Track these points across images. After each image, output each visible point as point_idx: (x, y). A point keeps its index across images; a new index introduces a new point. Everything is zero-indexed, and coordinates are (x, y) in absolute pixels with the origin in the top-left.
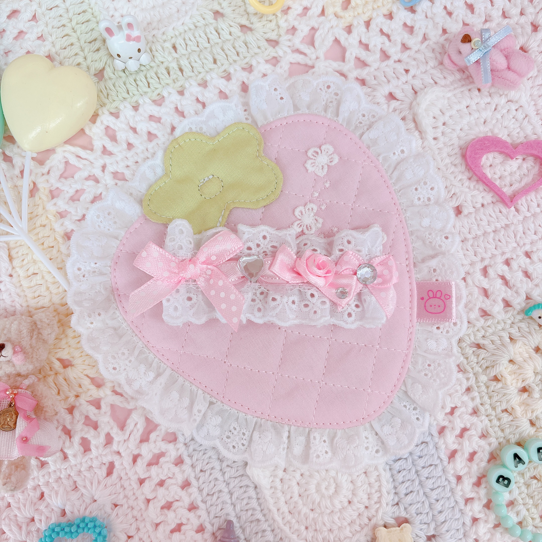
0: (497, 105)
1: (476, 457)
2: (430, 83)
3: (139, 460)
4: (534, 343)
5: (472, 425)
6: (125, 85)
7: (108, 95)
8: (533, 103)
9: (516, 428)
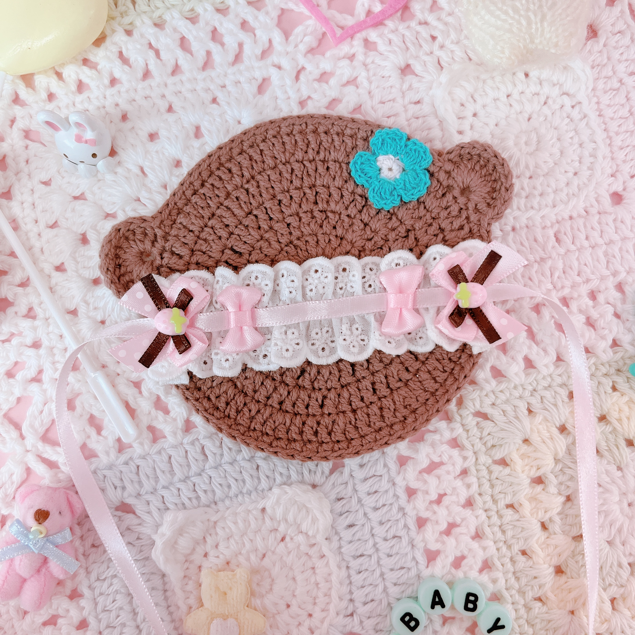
0: (548, 98)
1: (464, 563)
2: (462, 59)
4: (560, 419)
5: (463, 520)
8: (595, 100)
9: (522, 531)
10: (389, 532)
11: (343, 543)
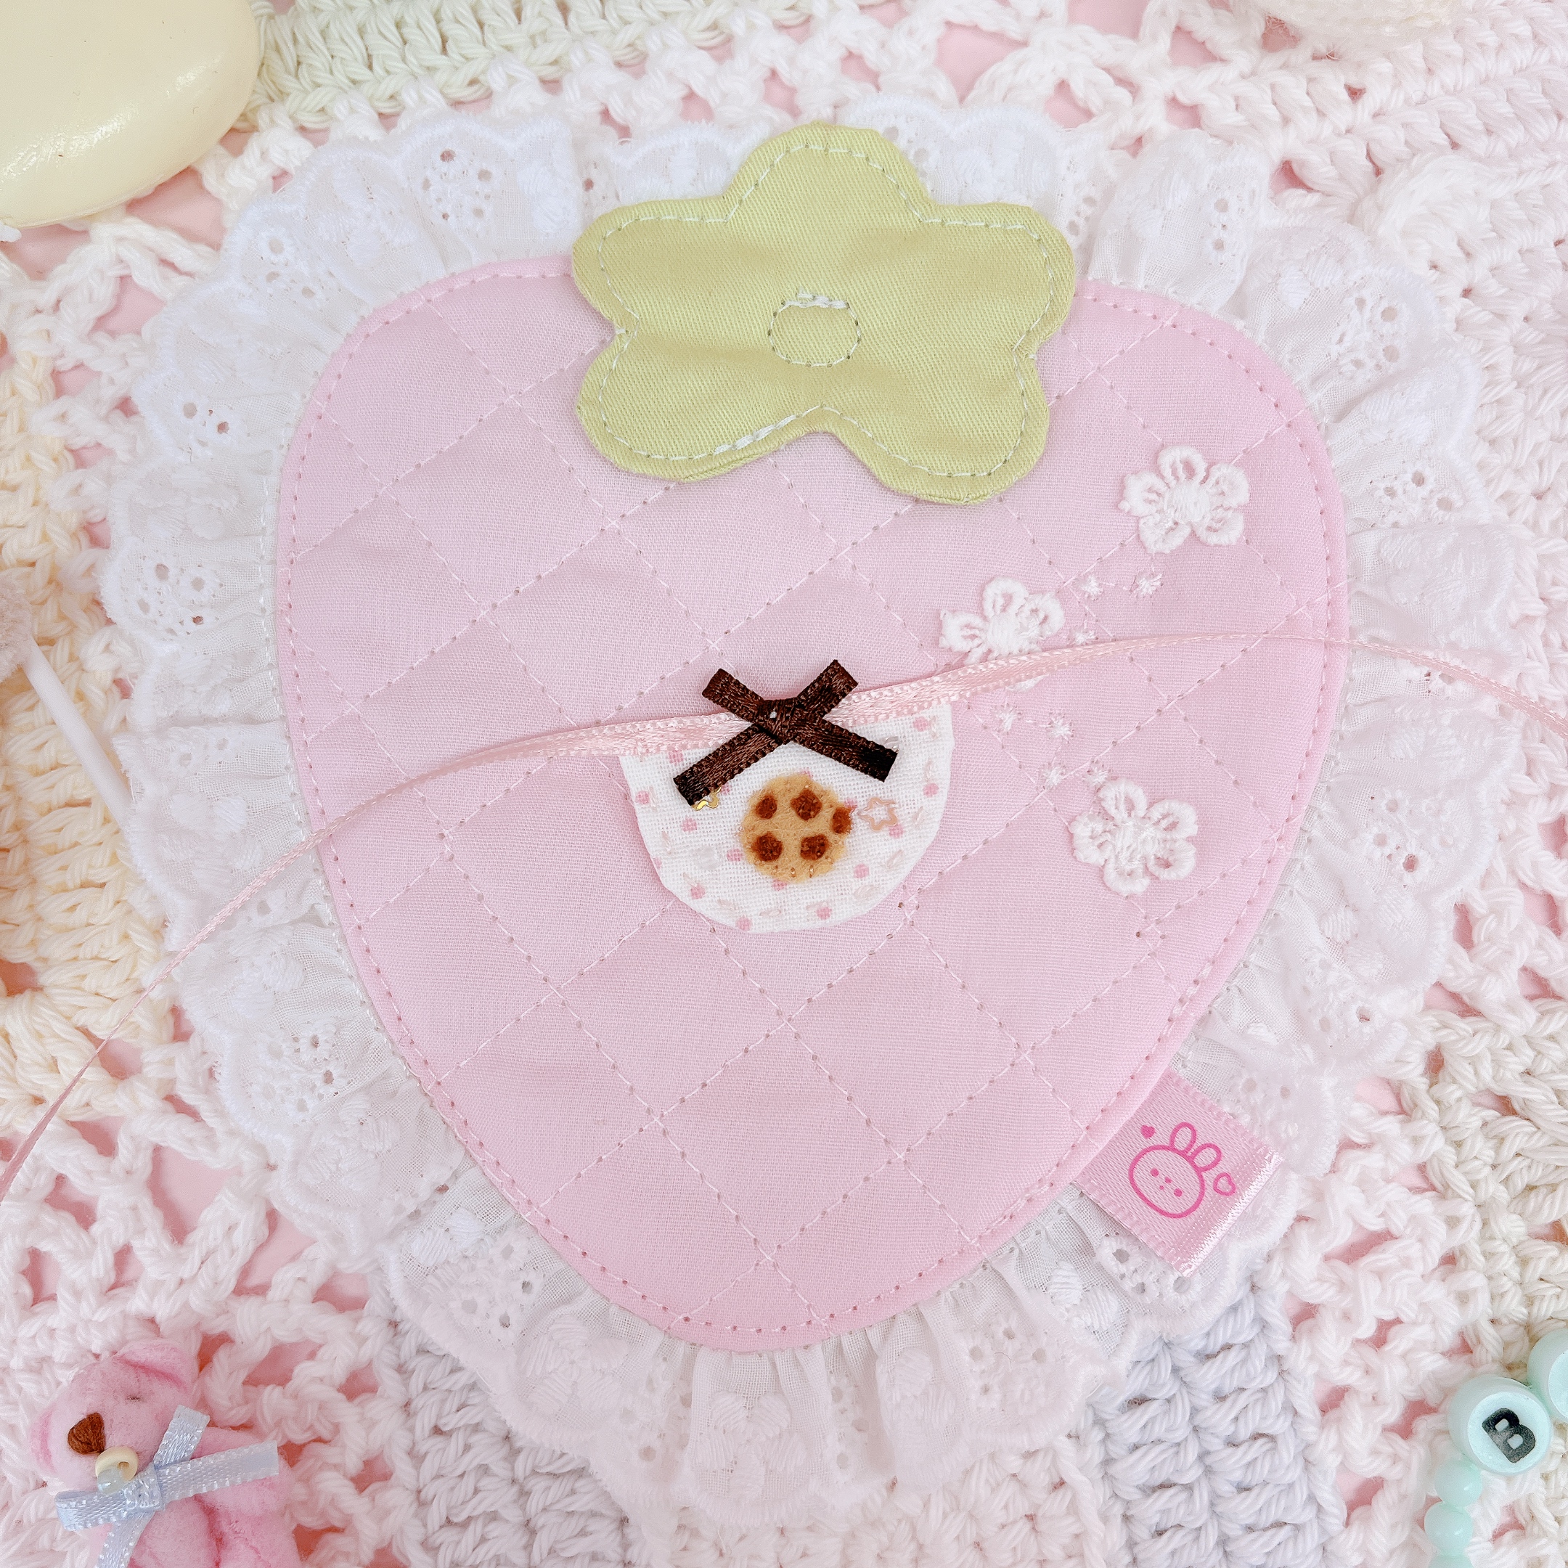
2: (1433, 144)
3: (222, 1359)
5: (1446, 1393)
6: (362, 38)
7: (299, 63)
10: (1241, 1420)
11: (1116, 1450)
